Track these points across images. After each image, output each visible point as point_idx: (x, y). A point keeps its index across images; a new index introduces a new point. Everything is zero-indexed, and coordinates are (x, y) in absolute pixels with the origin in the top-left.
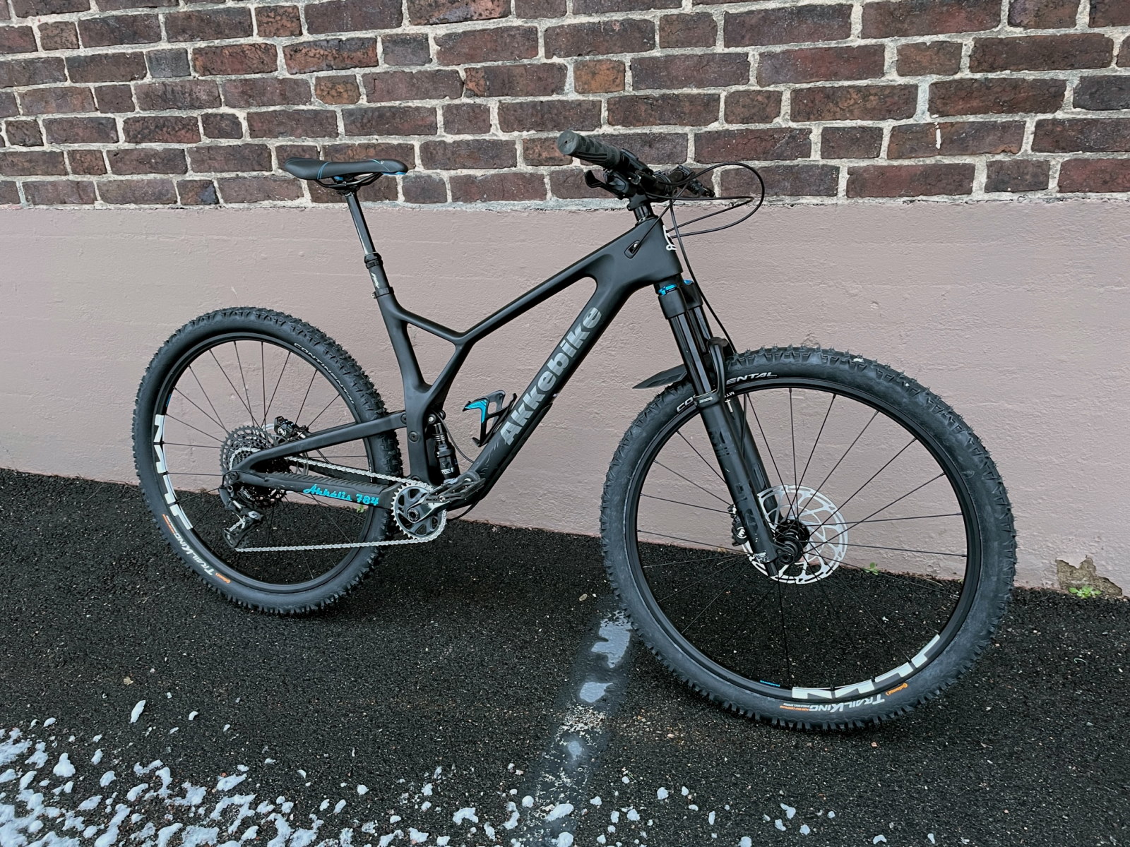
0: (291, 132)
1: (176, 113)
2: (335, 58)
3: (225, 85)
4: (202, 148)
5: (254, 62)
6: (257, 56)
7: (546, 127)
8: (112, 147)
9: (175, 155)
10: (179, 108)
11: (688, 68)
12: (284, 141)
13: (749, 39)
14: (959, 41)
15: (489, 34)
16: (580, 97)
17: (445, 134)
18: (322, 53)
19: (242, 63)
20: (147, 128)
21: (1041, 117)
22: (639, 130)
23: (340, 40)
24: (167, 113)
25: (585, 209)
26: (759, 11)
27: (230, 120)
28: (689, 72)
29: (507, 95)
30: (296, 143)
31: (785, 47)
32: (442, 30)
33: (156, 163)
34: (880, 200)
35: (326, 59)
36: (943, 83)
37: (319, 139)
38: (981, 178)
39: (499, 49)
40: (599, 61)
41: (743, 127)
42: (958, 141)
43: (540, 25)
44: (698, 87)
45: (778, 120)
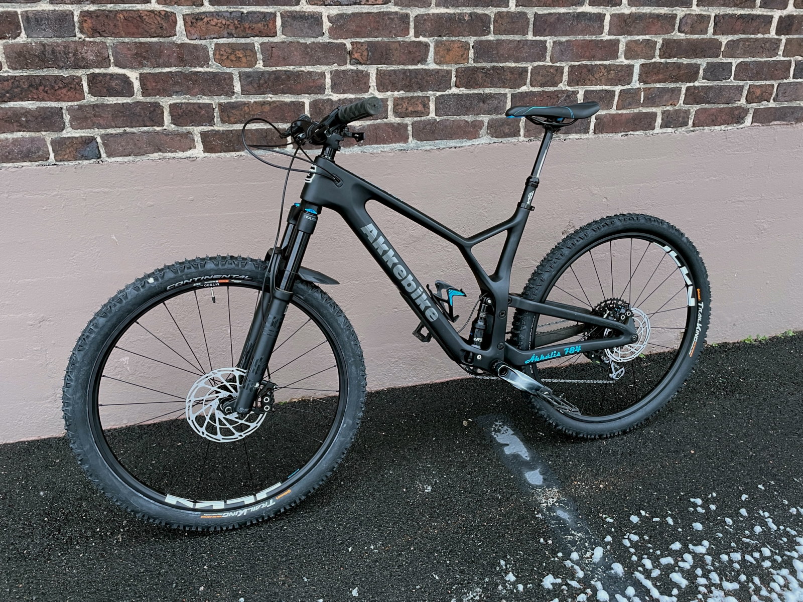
0: (187, 91)
1: (56, 72)
2: (236, 28)
3: (116, 47)
4: (86, 106)
5: (152, 27)
7: (413, 88)
9: (52, 113)
10: (60, 68)
11: (511, 48)
12: (179, 99)
13: (549, 32)
14: (656, 40)
15: (373, 16)
16: (438, 67)
17: (332, 94)
18: (224, 22)
19: (137, 27)
20: (18, 87)
21: (688, 84)
22: (476, 91)
23: (243, 13)
24: (44, 72)
25: (435, 148)
26: (555, 14)
27: (121, 80)
28: (511, 52)
29: (384, 64)
30: (190, 101)
31: (567, 38)
32: (334, 11)
33: (27, 121)
34: (611, 135)
35: (228, 28)
36: (647, 64)
37: (215, 97)
38: (659, 121)
39: (380, 28)
40: (452, 41)
41: (540, 89)
42: (652, 99)
43: (412, 12)
44: (515, 62)
45: (561, 85)
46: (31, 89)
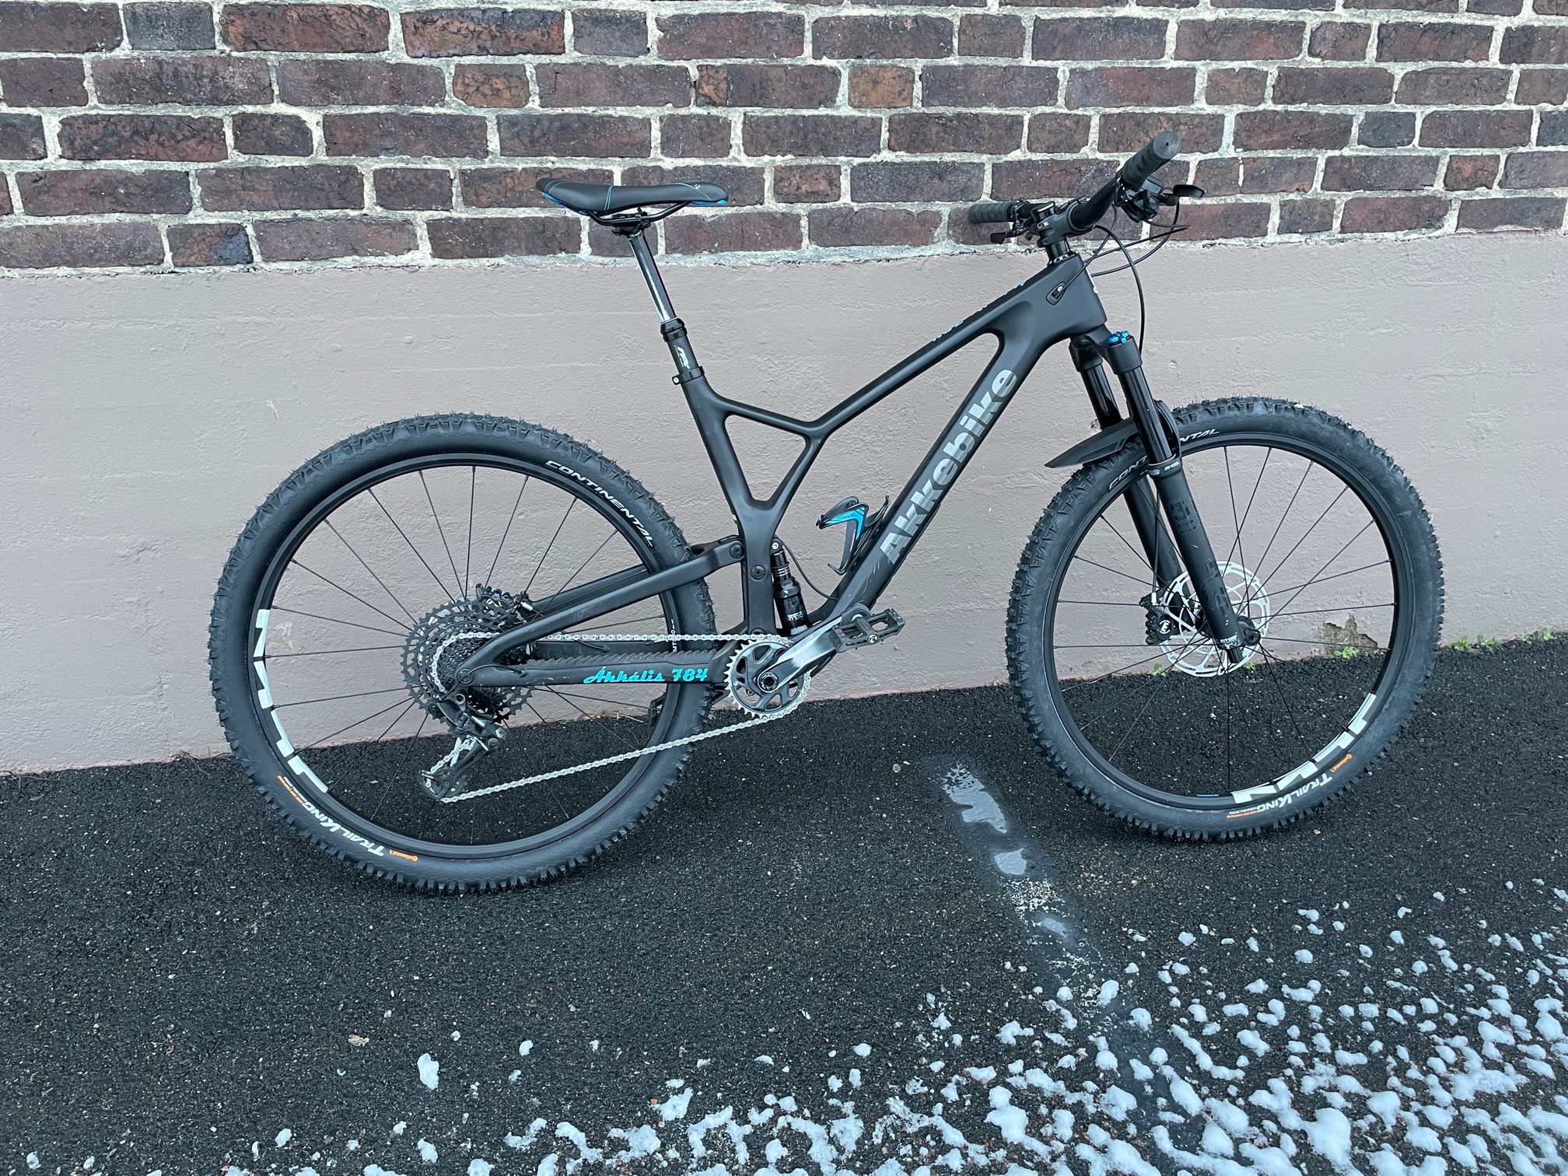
0: (406, 148)
1: (179, 111)
2: (494, 38)
3: (284, 68)
4: (229, 171)
5: (346, 33)
6: (353, 25)
7: (810, 150)
8: (30, 166)
9: (171, 181)
10: (187, 103)
11: (990, 81)
12: (391, 161)
13: (1061, 52)
14: (1265, 69)
15: (737, 20)
16: (856, 113)
17: (662, 157)
18: (472, 27)
19: (321, 35)
20: (113, 134)
21: (1331, 153)
22: (926, 158)
23: (505, 12)
24: (159, 110)
25: (851, 260)
26: (1074, 19)
27: (291, 125)
28: (991, 87)
29: (757, 105)
30: (410, 166)
31: (1096, 64)
32: (669, 9)
33: (127, 195)
34: (1182, 244)
35: (479, 37)
36: (1249, 113)
37: (454, 159)
38: (1275, 219)
39: (751, 41)
40: (883, 66)
41: (1047, 156)
42: (1259, 179)
43: (808, 13)
44: (999, 107)
45: (1085, 149)
46: (136, 138)
